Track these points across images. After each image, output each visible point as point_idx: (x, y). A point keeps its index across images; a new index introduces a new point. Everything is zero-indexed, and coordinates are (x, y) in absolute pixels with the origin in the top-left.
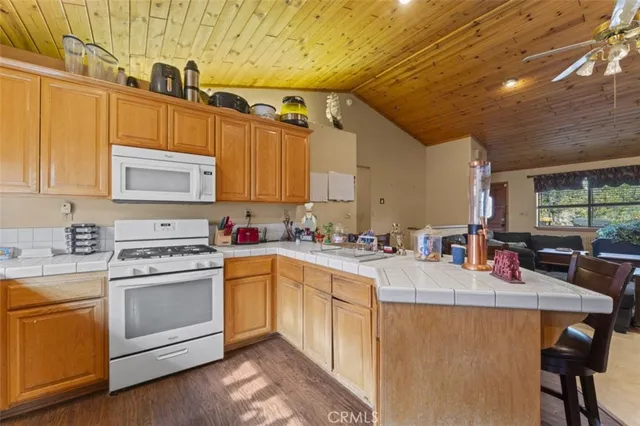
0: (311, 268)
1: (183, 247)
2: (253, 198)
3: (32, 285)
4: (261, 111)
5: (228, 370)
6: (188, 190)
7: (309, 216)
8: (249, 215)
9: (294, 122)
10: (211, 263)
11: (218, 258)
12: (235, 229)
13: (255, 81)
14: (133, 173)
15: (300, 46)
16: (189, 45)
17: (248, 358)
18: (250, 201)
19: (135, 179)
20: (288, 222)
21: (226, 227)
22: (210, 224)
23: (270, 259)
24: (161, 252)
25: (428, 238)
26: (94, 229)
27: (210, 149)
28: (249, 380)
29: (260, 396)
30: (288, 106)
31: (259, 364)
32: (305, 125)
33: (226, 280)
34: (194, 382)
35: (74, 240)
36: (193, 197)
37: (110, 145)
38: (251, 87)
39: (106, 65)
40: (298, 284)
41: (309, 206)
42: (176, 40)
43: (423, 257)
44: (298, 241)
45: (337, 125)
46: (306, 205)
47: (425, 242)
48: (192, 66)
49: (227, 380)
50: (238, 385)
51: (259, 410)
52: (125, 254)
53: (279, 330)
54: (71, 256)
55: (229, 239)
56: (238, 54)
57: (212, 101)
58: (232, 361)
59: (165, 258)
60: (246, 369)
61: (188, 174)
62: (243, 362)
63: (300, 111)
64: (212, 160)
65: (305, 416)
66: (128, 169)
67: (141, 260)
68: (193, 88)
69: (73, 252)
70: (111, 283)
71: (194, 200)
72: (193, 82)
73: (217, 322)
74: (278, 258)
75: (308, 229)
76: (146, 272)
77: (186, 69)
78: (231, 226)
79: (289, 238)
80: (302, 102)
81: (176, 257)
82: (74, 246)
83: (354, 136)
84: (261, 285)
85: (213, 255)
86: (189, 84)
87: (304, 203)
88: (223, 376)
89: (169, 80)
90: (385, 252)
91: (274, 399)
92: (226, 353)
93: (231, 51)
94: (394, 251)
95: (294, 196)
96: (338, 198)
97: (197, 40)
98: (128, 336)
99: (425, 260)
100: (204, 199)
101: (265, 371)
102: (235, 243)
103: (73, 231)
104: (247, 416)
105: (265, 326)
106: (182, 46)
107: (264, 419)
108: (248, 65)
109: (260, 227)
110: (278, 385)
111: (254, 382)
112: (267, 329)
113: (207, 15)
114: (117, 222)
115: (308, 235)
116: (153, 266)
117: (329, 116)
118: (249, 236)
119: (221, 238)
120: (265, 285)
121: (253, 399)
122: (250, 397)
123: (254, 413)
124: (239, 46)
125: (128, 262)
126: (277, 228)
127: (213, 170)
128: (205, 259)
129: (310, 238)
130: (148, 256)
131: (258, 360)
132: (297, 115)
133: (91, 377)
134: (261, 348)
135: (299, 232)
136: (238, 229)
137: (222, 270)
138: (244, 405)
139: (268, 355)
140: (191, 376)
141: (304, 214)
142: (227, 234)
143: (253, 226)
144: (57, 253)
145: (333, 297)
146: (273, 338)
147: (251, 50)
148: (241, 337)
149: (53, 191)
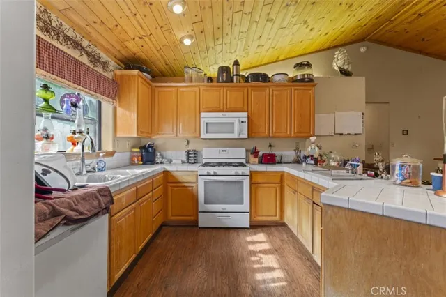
0: (301, 181)
1: (231, 163)
2: (271, 135)
3: (175, 174)
4: (277, 78)
5: (251, 235)
6: (233, 132)
7: (313, 146)
8: (270, 146)
9: (302, 80)
10: (242, 173)
11: (246, 170)
12: (260, 154)
13: (278, 57)
14: (209, 125)
15: (306, 26)
16: (235, 51)
17: (263, 232)
18: (269, 137)
19: (210, 128)
20: (298, 151)
21: (255, 153)
22: (247, 151)
23: (280, 174)
24: (220, 164)
25: (403, 166)
26: (195, 152)
27: (246, 108)
28: (260, 242)
29: (264, 252)
30: (298, 70)
31: (269, 236)
32: (311, 81)
33: (251, 184)
34: (233, 234)
35: (189, 157)
36: (235, 136)
37: (200, 112)
38: (276, 61)
39: (200, 74)
40: (295, 191)
41: (313, 139)
42: (229, 51)
43: (398, 182)
44: (304, 164)
45: (345, 73)
46: (311, 138)
47: (401, 169)
48: (236, 63)
49: (249, 239)
50: (254, 243)
51: (261, 258)
52: (206, 165)
53: (286, 221)
54: (187, 164)
55: (257, 160)
56: (263, 46)
57: (246, 80)
58: (253, 231)
59: (221, 168)
60: (261, 236)
61: (233, 123)
62: (259, 232)
63: (306, 71)
64: (246, 114)
65: (287, 272)
66: (207, 123)
67: (211, 168)
68: (237, 75)
69: (188, 162)
70: (199, 177)
71: (236, 137)
72: (237, 72)
73: (246, 206)
74: (285, 174)
75: (312, 156)
76: (212, 174)
77: (233, 65)
78: (258, 152)
79: (298, 161)
80: (309, 65)
81: (226, 168)
82: (188, 160)
83: (363, 79)
84: (273, 190)
85: (245, 168)
86: (235, 73)
87: (309, 137)
88: (247, 236)
89: (225, 74)
90: (369, 175)
91: (270, 256)
92: (251, 226)
93: (259, 46)
94: (376, 175)
95: (300, 132)
96: (345, 132)
97: (238, 47)
98: (205, 203)
99: (399, 185)
100: (242, 136)
101: (270, 241)
102: (260, 162)
103: (188, 153)
104: (253, 258)
105: (276, 216)
106: (231, 53)
107: (262, 263)
108: (271, 50)
109: (277, 153)
110: (276, 251)
111: (262, 244)
112: (277, 218)
113: (241, 34)
114: (204, 149)
115: (312, 159)
116: (216, 171)
117: (336, 68)
118: (270, 159)
119: (252, 159)
120: (276, 190)
121: (260, 252)
122: (258, 250)
123: (258, 259)
124: (262, 41)
125: (206, 168)
126: (290, 154)
127: (246, 120)
128: (240, 170)
129: (313, 162)
130: (215, 166)
131: (269, 234)
132: (304, 75)
133: (192, 218)
134: (273, 229)
135: (305, 157)
136: (263, 155)
137: (248, 177)
138: (254, 253)
139: (276, 233)
140: (232, 231)
141: (310, 145)
142: (256, 157)
143: (273, 153)
144: (183, 162)
145: (314, 203)
146: (281, 225)
147: (271, 41)
148: (260, 218)
149: (181, 135)
